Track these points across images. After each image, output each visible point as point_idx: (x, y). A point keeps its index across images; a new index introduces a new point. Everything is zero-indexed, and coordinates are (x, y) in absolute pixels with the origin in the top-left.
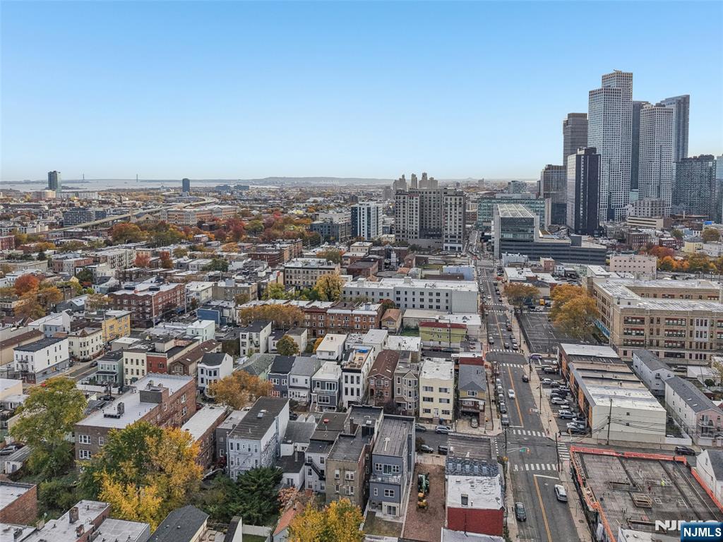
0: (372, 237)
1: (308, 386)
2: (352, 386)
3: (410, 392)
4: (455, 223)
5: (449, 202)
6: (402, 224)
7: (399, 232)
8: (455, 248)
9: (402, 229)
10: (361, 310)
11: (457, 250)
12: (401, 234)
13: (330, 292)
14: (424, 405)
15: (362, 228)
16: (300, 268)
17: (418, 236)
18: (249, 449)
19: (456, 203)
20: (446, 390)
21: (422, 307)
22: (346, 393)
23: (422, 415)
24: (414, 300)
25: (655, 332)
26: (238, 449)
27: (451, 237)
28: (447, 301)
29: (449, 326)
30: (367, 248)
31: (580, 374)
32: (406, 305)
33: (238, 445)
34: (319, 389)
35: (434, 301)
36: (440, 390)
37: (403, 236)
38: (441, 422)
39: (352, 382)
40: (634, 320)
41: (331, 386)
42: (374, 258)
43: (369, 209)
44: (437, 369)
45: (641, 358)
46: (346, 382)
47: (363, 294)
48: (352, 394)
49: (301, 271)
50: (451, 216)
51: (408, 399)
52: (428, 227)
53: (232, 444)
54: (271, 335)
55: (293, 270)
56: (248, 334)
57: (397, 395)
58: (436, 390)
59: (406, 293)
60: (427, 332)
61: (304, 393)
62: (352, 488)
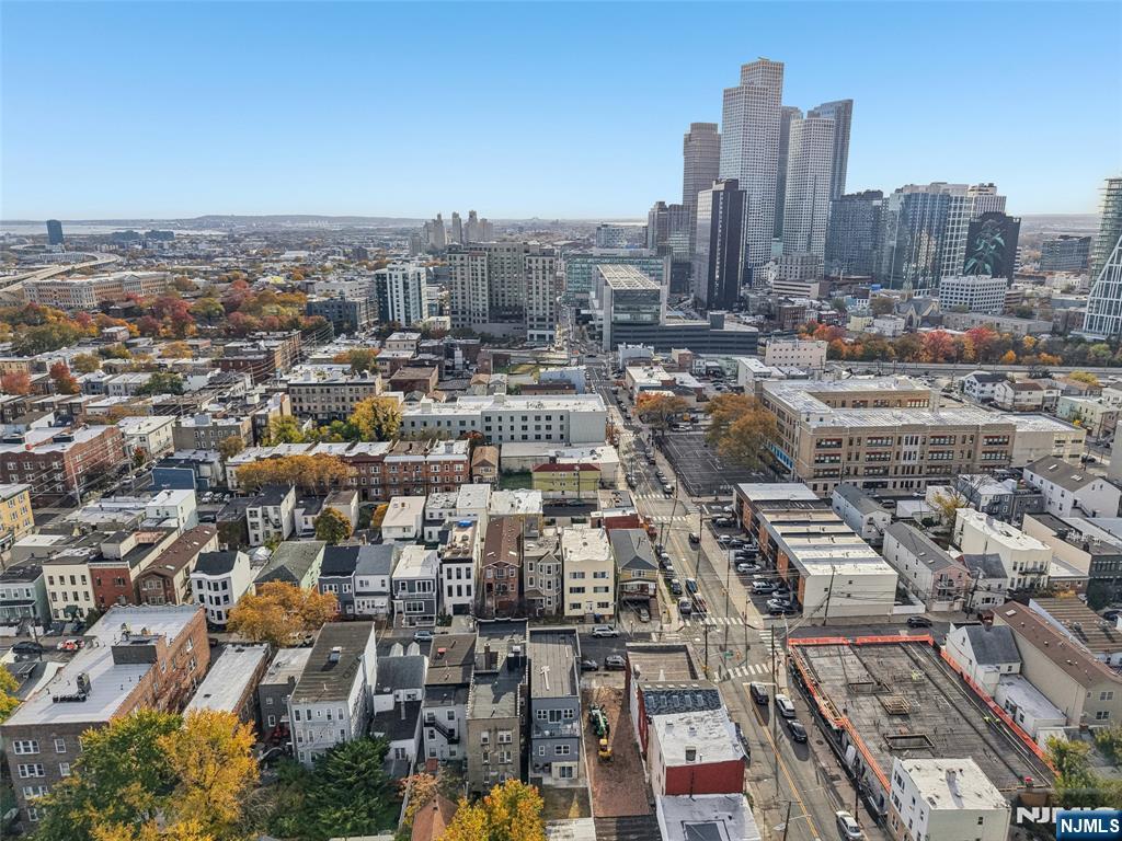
0: (413, 321)
1: (387, 589)
2: (459, 582)
3: (549, 582)
4: (544, 299)
5: (533, 266)
6: (460, 300)
7: (456, 313)
8: (544, 336)
9: (460, 308)
10: (439, 453)
11: (547, 339)
12: (460, 316)
13: (380, 426)
14: (570, 598)
15: (396, 308)
16: (315, 385)
17: (487, 318)
18: (329, 716)
19: (544, 267)
20: (603, 575)
21: (525, 438)
22: (450, 594)
23: (568, 612)
24: (512, 428)
25: (853, 457)
26: (310, 718)
27: (538, 320)
28: (562, 427)
29: (577, 468)
30: (414, 343)
31: (779, 529)
32: (500, 437)
33: (309, 712)
34: (405, 593)
35: (543, 428)
36: (595, 575)
37: (463, 319)
38: (598, 619)
39: (459, 577)
40: (830, 443)
41: (424, 586)
42: (430, 360)
43: (405, 277)
44: (585, 544)
45: (845, 497)
46: (450, 578)
47: (431, 426)
48: (460, 594)
49: (317, 389)
50: (537, 288)
51: (545, 592)
52: (500, 305)
53: (297, 712)
54: (297, 506)
55: (303, 388)
56: (259, 510)
57: (528, 587)
58: (589, 575)
59: (500, 419)
60: (546, 480)
61: (382, 601)
62: (509, 754)
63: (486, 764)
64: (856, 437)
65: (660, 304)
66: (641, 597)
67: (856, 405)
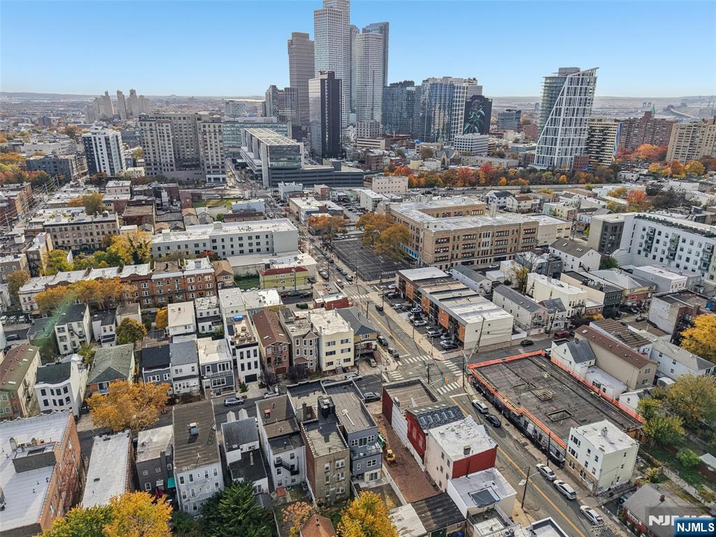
0: (116, 172)
1: (196, 372)
2: (249, 360)
3: (311, 351)
4: (217, 153)
5: (207, 129)
6: (152, 155)
7: (150, 164)
8: (219, 179)
9: (152, 160)
10: (191, 267)
11: (221, 181)
12: (153, 167)
13: (136, 252)
14: (325, 359)
15: (101, 163)
16: (67, 224)
17: (174, 167)
18: (207, 476)
19: (215, 131)
20: (347, 341)
21: (242, 252)
22: (243, 369)
23: (325, 368)
24: (232, 246)
25: (456, 247)
26: (192, 480)
27: (213, 167)
28: (267, 243)
29: (293, 270)
30: (129, 188)
31: (437, 297)
32: (224, 253)
33: (191, 476)
34: (210, 374)
35: (254, 244)
36: (342, 342)
37: (155, 169)
38: (345, 370)
39: (249, 357)
40: (442, 240)
41: (223, 366)
42: (146, 200)
43: (107, 139)
44: (329, 322)
45: (462, 273)
46: (242, 358)
47: (174, 250)
48: (249, 368)
49: (69, 227)
50: (211, 145)
51: (308, 357)
52: (181, 158)
53: (182, 478)
54: (93, 319)
55: (56, 228)
56: (66, 327)
57: (295, 356)
58: (338, 342)
59: (223, 240)
60: (273, 281)
61: (195, 382)
62: (342, 474)
63: (328, 484)
64: (456, 236)
65: (301, 155)
66: (369, 351)
67: (444, 216)
